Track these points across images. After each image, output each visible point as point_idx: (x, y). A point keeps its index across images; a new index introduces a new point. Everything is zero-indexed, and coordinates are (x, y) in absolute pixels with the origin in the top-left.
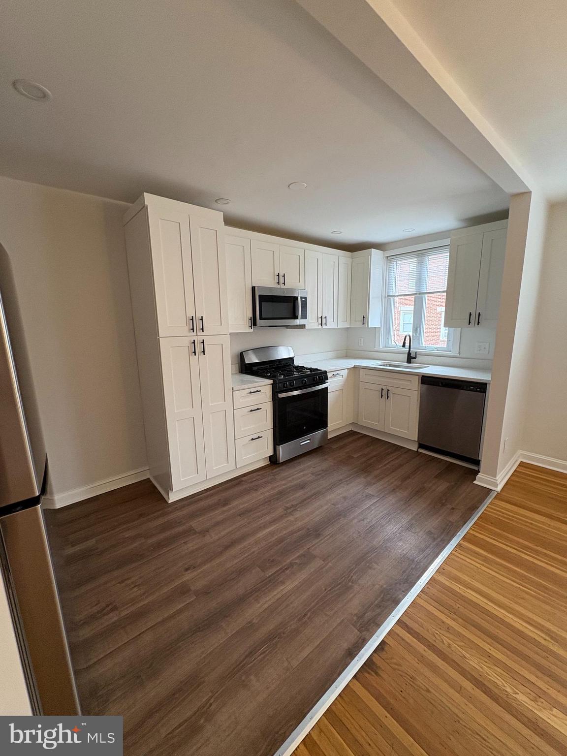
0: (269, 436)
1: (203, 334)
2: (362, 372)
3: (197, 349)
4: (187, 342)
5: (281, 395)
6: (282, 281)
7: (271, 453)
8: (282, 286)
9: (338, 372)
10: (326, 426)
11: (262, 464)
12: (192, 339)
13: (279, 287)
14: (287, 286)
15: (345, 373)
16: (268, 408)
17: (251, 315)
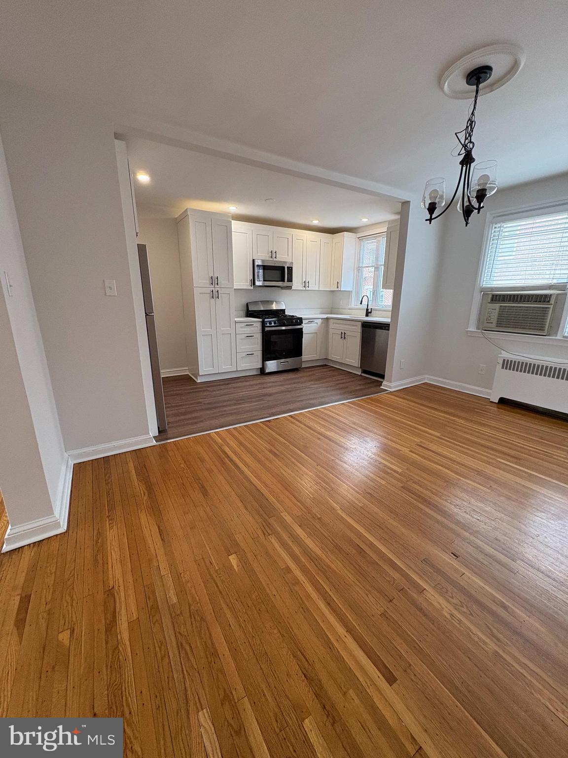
0: (259, 354)
1: (218, 286)
2: (331, 321)
3: (215, 295)
4: (208, 290)
5: (267, 329)
6: (274, 256)
7: (260, 366)
8: (275, 259)
9: (313, 320)
10: (301, 355)
11: (254, 373)
12: (212, 289)
13: (272, 259)
14: (277, 259)
15: (319, 321)
16: (258, 337)
17: (252, 278)
